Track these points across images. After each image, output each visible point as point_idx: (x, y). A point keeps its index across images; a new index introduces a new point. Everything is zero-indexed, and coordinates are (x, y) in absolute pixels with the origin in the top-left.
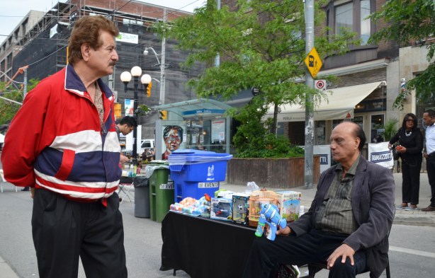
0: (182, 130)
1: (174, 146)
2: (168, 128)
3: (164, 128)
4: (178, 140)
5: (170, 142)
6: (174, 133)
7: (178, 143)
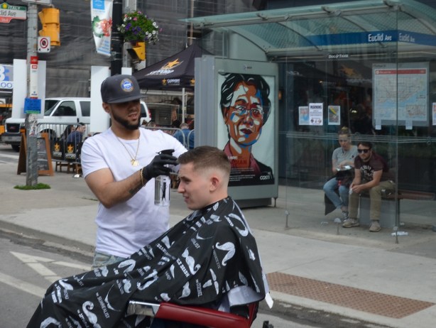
0: (267, 87)
1: (247, 132)
2: (233, 81)
3: (222, 80)
4: (257, 115)
5: (236, 119)
6: (248, 95)
7: (257, 123)
